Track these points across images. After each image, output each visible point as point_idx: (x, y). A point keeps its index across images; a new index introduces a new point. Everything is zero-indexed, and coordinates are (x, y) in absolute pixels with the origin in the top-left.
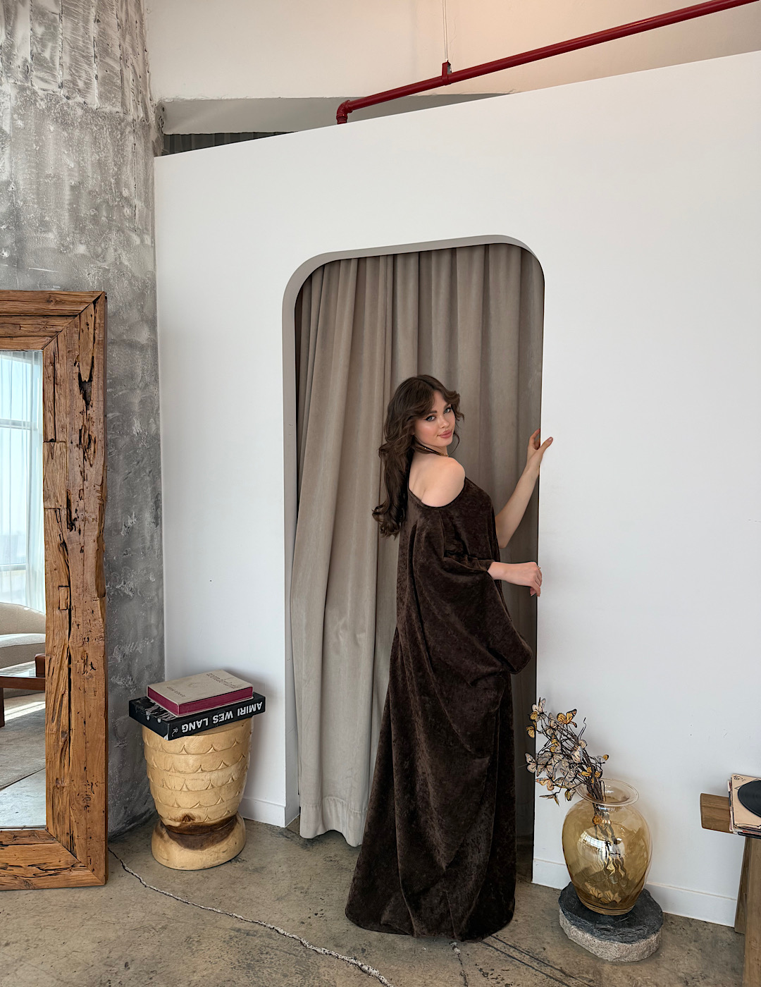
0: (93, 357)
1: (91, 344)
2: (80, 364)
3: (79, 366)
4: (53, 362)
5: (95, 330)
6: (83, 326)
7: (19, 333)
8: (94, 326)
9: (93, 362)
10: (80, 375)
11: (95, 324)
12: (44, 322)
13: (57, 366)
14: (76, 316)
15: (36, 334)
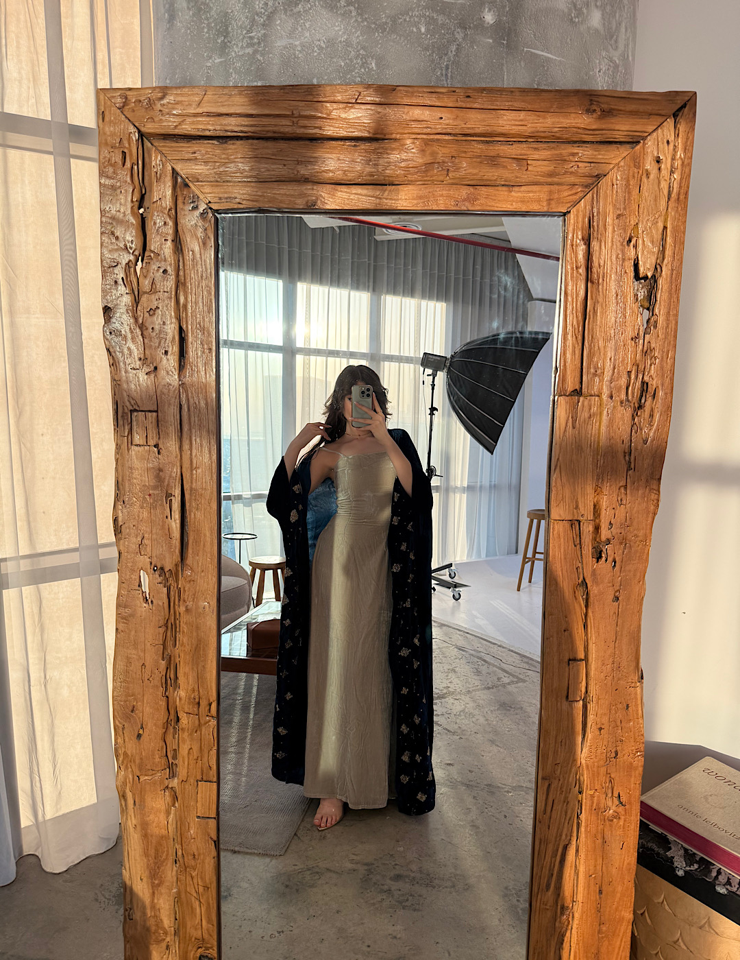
0: (665, 228)
1: (663, 203)
2: (640, 241)
3: (635, 247)
4: (586, 237)
5: (672, 172)
6: (649, 165)
7: (525, 177)
8: (672, 166)
9: (664, 239)
10: (636, 266)
11: (673, 159)
12: (574, 154)
13: (595, 244)
14: (639, 142)
15: (555, 180)
